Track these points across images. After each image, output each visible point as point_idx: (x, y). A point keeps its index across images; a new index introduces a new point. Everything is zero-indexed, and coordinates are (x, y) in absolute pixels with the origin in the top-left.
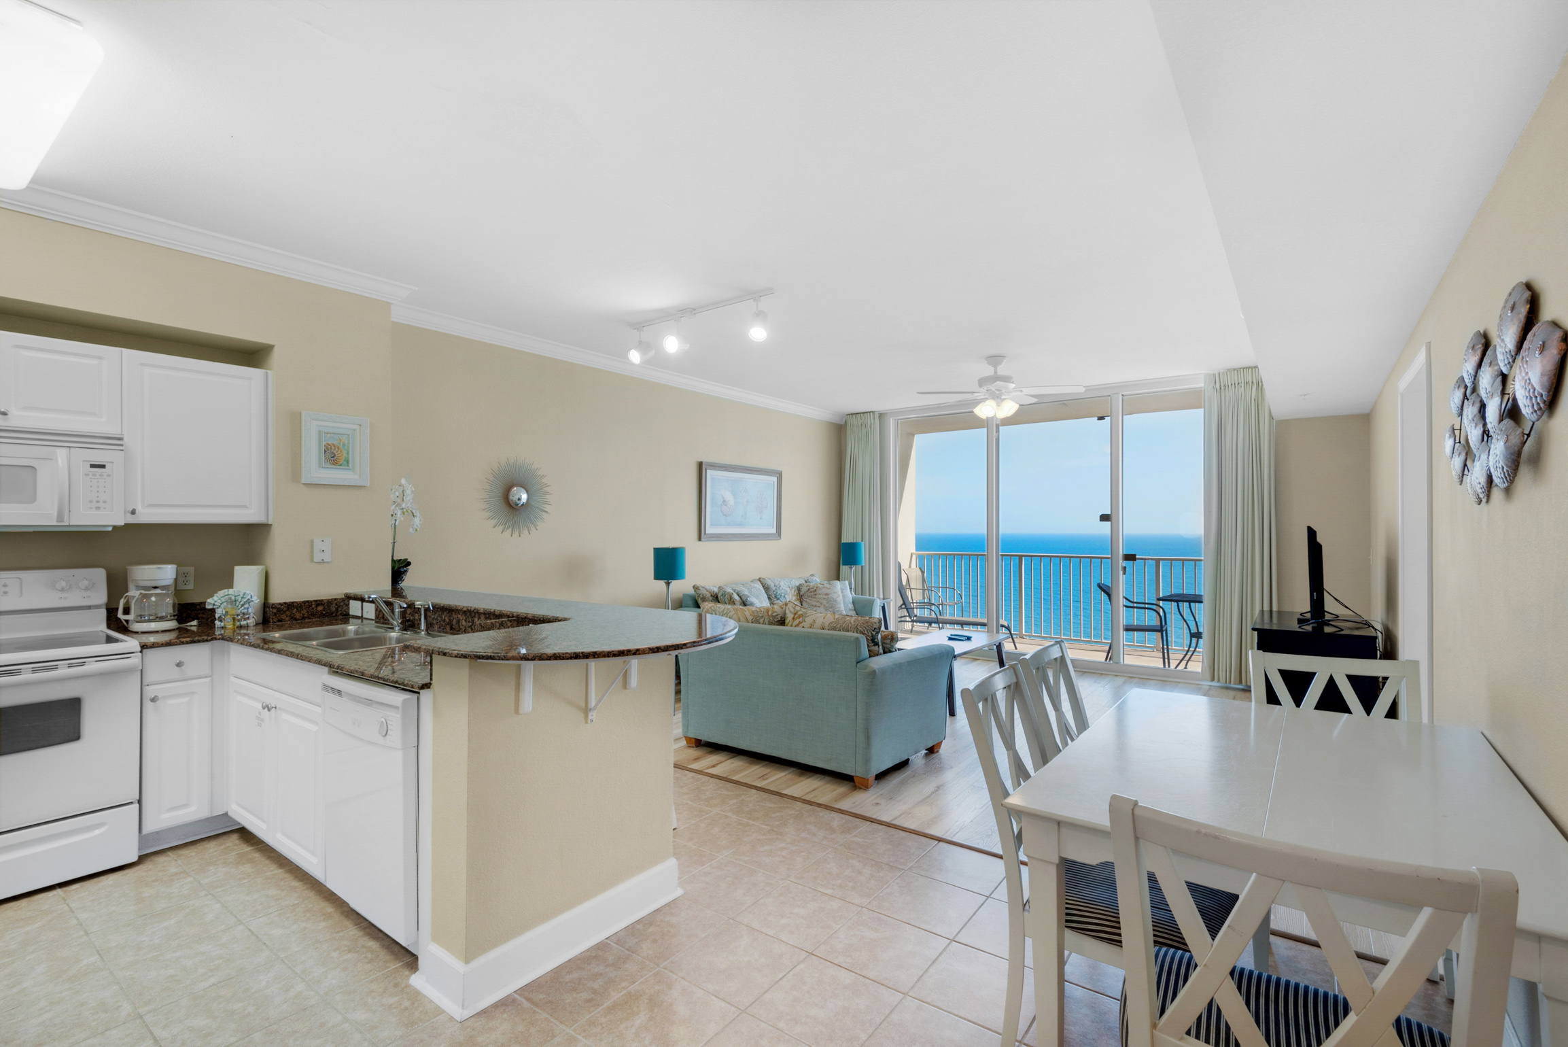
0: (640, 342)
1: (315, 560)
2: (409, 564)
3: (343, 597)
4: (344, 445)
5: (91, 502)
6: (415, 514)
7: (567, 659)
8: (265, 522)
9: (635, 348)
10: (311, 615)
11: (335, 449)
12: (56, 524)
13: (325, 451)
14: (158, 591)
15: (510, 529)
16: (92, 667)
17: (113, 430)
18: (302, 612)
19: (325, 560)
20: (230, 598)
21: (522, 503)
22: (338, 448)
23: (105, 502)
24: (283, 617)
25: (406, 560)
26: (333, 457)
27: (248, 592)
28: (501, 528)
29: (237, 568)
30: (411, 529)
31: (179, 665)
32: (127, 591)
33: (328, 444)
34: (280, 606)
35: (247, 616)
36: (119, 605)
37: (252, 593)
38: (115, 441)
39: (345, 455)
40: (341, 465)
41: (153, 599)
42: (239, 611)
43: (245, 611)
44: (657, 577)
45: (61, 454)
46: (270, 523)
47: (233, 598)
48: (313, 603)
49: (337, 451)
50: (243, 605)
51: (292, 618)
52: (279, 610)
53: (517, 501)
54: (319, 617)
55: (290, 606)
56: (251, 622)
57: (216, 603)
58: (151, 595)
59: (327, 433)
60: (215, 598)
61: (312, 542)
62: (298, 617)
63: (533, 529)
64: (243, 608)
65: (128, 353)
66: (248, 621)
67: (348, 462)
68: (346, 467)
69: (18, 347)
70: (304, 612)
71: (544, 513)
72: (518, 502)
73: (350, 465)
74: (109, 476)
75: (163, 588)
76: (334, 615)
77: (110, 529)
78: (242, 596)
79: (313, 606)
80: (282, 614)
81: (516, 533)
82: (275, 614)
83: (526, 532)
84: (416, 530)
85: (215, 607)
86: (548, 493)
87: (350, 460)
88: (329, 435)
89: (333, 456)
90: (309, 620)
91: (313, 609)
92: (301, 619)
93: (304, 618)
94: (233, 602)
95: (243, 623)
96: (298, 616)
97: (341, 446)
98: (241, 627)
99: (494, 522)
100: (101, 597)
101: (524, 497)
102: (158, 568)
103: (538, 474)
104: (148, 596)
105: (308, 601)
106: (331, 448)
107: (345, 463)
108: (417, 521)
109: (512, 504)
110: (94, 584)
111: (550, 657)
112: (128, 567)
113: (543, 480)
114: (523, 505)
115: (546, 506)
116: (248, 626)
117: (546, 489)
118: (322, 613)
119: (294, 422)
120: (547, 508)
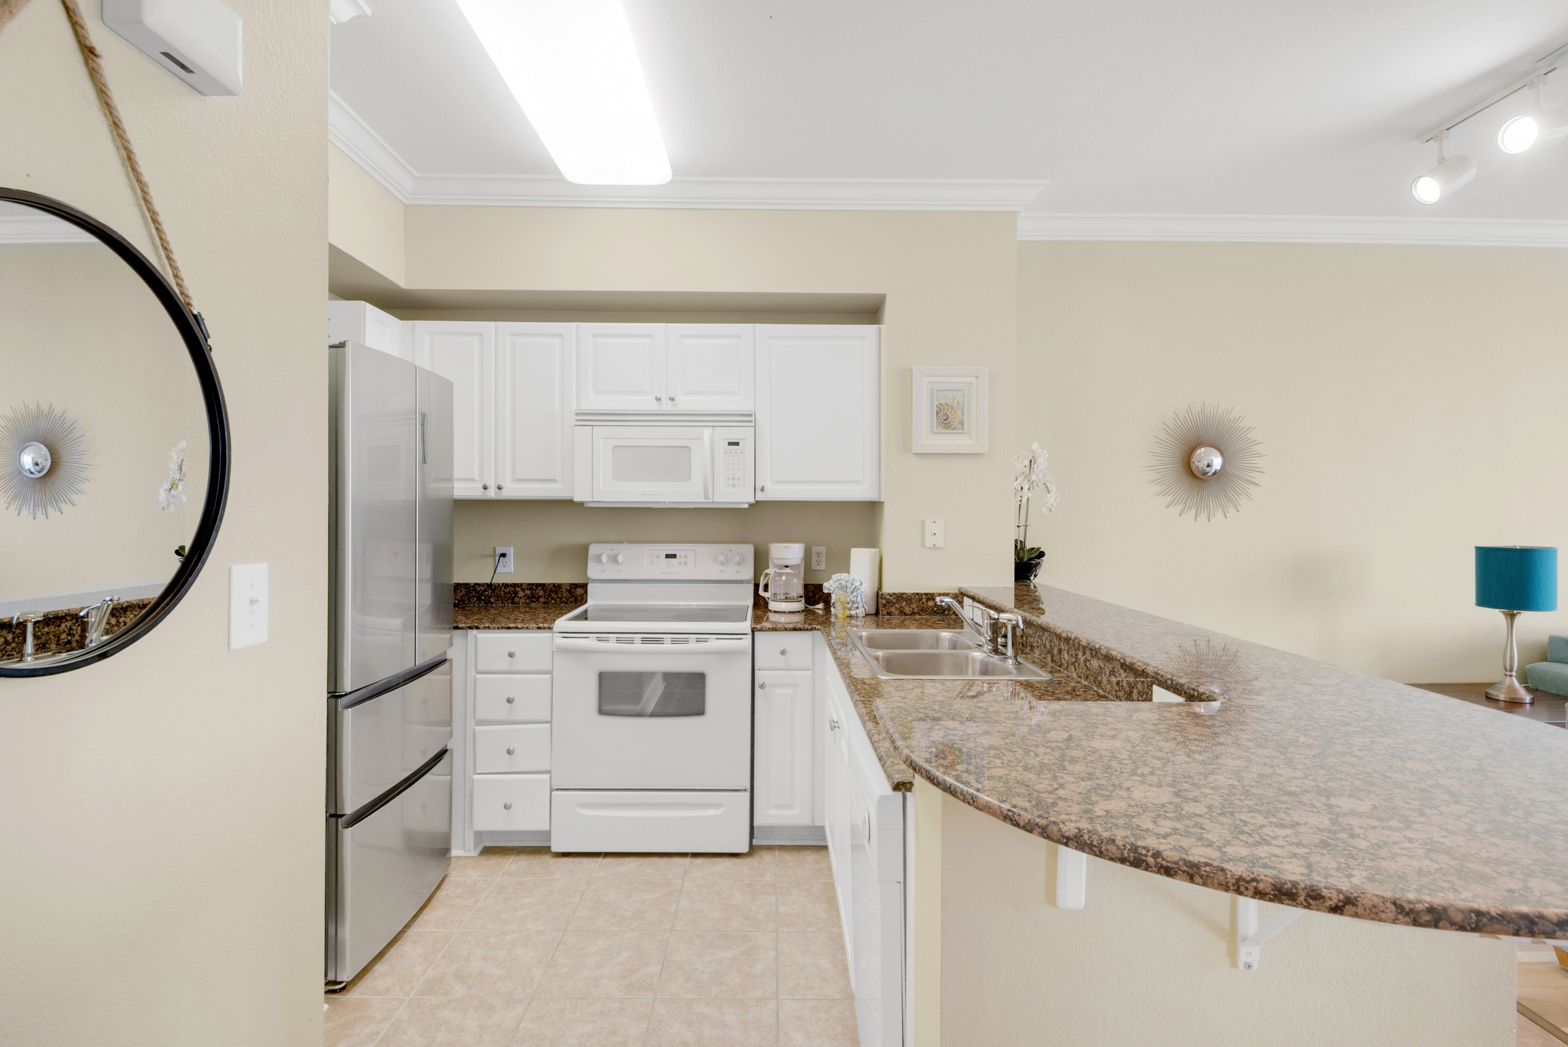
0: (1442, 160)
1: (926, 546)
2: (1042, 554)
3: (958, 592)
4: (958, 403)
5: (728, 479)
6: (1050, 489)
7: (1111, 859)
8: (877, 499)
9: (1430, 173)
10: (921, 610)
11: (948, 409)
12: (703, 500)
13: (937, 413)
14: (788, 570)
15: (1194, 510)
16: (714, 644)
17: (745, 407)
18: (912, 606)
19: (936, 546)
20: (841, 584)
21: (1213, 471)
22: (952, 408)
23: (739, 479)
24: (893, 609)
25: (1039, 548)
26: (945, 420)
27: (858, 578)
28: (1178, 508)
29: (854, 551)
30: (1044, 509)
31: (783, 653)
32: (768, 567)
33: (941, 404)
34: (889, 597)
35: (856, 605)
36: (760, 581)
37: (862, 580)
38: (747, 418)
39: (960, 415)
40: (955, 429)
41: (784, 578)
42: (849, 599)
43: (854, 599)
44: (1486, 598)
45: (707, 433)
46: (882, 501)
47: (844, 583)
48: (924, 596)
49: (951, 412)
50: (852, 592)
51: (901, 612)
52: (888, 602)
53: (1205, 468)
54: (930, 614)
55: (900, 597)
56: (861, 612)
57: (831, 588)
58: (782, 574)
59: (940, 391)
60: (831, 582)
61: (923, 523)
62: (907, 612)
63: (1231, 509)
64: (852, 596)
65: (759, 327)
66: (858, 611)
67: (962, 424)
68: (961, 431)
69: (683, 336)
70: (914, 606)
71: (1251, 486)
72: (1208, 469)
73: (966, 427)
74: (741, 453)
75: (793, 567)
76: (946, 613)
77: (746, 506)
78: (851, 582)
79: (924, 600)
80: (891, 606)
81: (1203, 516)
82: (885, 606)
83: (1219, 514)
84: (1050, 510)
85: (830, 592)
86: (1259, 455)
87: (966, 422)
88: (942, 393)
89: (946, 418)
90: (919, 617)
91: (923, 603)
92: (911, 615)
93: (913, 613)
94: (843, 588)
95: (853, 612)
96: (907, 610)
97: (955, 406)
98: (851, 617)
99: (1167, 499)
100: (749, 574)
101: (1217, 462)
102: (786, 547)
103: (1241, 425)
104: (780, 575)
105: (918, 594)
106: (944, 409)
107: (960, 426)
108: (1051, 498)
109: (1198, 475)
110: (744, 559)
111: (1068, 839)
112: (769, 545)
113: (1250, 435)
114: (1215, 473)
115: (1255, 474)
116: (857, 617)
117: (1255, 448)
118: (933, 610)
119: (905, 379)
120: (1257, 477)
